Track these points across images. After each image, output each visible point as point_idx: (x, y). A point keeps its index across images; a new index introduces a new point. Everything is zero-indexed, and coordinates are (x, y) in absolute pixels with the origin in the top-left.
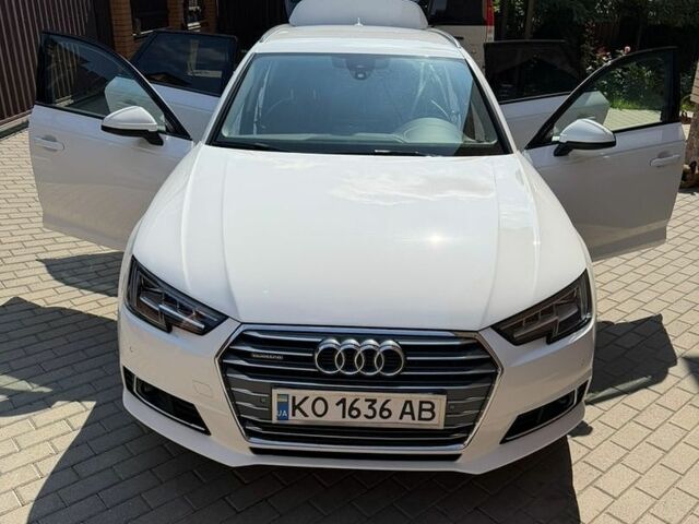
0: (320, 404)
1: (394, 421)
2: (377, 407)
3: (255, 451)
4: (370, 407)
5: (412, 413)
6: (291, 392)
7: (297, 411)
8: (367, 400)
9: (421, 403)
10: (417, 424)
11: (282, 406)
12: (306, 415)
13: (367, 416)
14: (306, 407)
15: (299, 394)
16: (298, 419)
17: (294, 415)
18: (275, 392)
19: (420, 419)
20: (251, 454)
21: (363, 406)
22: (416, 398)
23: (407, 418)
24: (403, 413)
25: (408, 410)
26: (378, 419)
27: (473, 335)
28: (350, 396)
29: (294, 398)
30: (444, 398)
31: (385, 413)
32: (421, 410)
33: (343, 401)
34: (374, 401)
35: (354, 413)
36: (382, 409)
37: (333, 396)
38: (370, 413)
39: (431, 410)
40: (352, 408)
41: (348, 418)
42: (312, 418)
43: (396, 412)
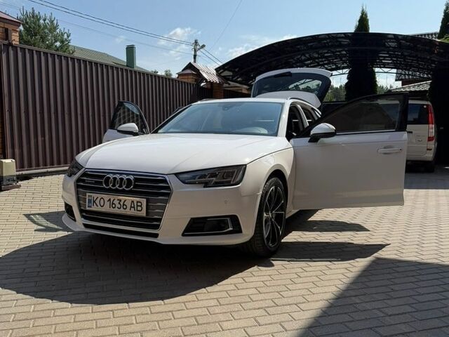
1: (128, 211)
2: (122, 203)
4: (119, 203)
5: (134, 207)
6: (93, 195)
10: (136, 213)
11: (90, 201)
22: (135, 200)
24: (131, 207)
25: (132, 205)
27: (164, 176)
30: (145, 200)
32: (137, 206)
36: (124, 205)
37: (106, 198)
39: (141, 206)
42: (100, 207)
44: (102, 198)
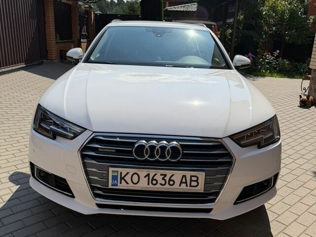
0: (135, 177)
2: (167, 178)
3: (99, 206)
4: (163, 179)
5: (186, 183)
6: (120, 170)
7: (123, 181)
8: (161, 175)
9: (191, 176)
10: (189, 189)
11: (115, 178)
12: (127, 183)
13: (161, 184)
14: (128, 178)
15: (124, 171)
16: (123, 186)
17: (121, 183)
18: (111, 169)
19: (191, 186)
20: (96, 208)
21: (159, 178)
22: (188, 174)
23: (183, 185)
24: (181, 182)
25: (184, 181)
26: (167, 186)
27: (219, 140)
28: (152, 173)
29: (121, 173)
30: (204, 173)
31: (171, 183)
32: (191, 181)
33: (148, 175)
34: (165, 175)
35: (154, 182)
36: (170, 180)
38: (163, 182)
39: (197, 181)
40: (153, 179)
41: (151, 185)
43: (178, 182)
44: (135, 173)
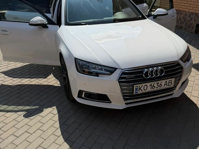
0: (146, 87)
1: (163, 87)
2: (159, 85)
3: (126, 104)
4: (157, 85)
5: (167, 84)
6: (138, 85)
7: (140, 90)
8: (157, 83)
9: (169, 81)
10: (168, 87)
11: (136, 89)
12: (142, 91)
13: (156, 88)
14: (142, 88)
15: (140, 85)
16: (140, 92)
17: (139, 91)
18: (135, 86)
19: (169, 85)
20: (125, 105)
21: (156, 85)
22: (168, 80)
23: (166, 86)
24: (165, 85)
25: (166, 84)
26: (159, 88)
27: (177, 62)
28: (153, 83)
29: (139, 87)
30: (174, 79)
31: (161, 86)
32: (169, 83)
33: (151, 85)
34: (158, 83)
35: (154, 87)
37: (148, 84)
38: (157, 87)
39: (171, 83)
40: (153, 86)
41: (152, 89)
42: (144, 91)
43: (163, 85)
44: (146, 85)
